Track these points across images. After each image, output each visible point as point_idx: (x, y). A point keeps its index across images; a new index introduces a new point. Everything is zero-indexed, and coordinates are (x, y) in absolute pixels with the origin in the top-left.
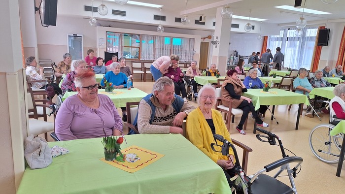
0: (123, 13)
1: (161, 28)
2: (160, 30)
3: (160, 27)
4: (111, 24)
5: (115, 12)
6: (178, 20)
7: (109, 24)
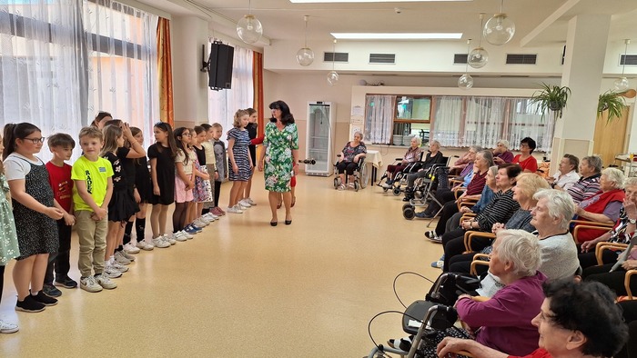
0: (390, 58)
1: (468, 79)
2: (465, 85)
3: (464, 79)
4: (384, 79)
5: (375, 58)
6: (512, 59)
7: (379, 79)
